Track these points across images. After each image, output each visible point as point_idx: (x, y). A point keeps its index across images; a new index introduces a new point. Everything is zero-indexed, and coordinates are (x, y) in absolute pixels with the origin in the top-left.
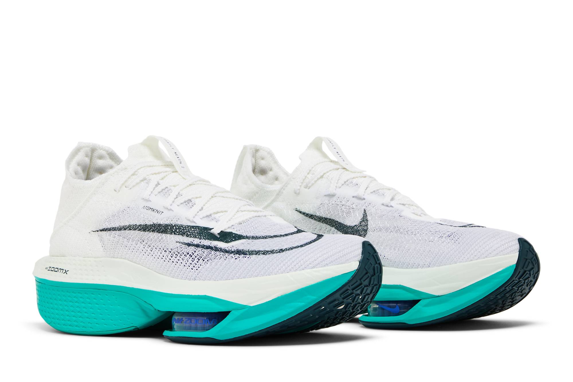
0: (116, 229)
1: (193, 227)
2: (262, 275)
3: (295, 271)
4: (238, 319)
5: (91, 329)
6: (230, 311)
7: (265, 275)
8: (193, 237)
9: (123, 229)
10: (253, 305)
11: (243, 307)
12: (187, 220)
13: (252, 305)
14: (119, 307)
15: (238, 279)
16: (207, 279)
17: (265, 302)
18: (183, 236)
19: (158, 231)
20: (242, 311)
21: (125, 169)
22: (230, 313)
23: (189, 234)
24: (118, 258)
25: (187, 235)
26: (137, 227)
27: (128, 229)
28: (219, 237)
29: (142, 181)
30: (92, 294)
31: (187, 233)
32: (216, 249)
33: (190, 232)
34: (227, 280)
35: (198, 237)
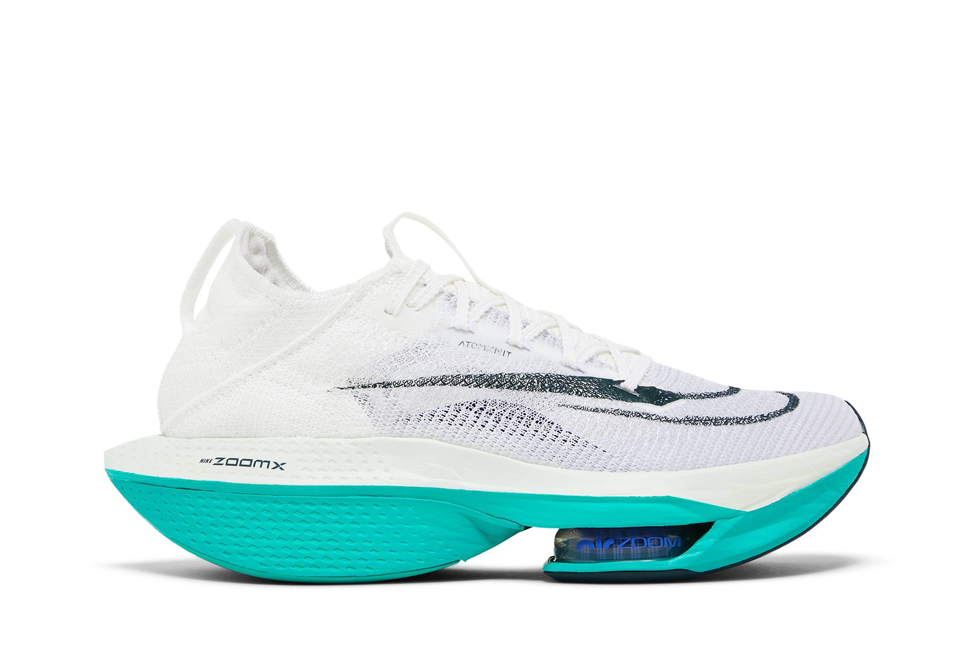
0: (414, 383)
1: (583, 378)
2: (756, 459)
3: (805, 450)
4: (732, 533)
5: (367, 570)
6: (714, 522)
7: (761, 458)
8: (591, 396)
9: (430, 383)
10: (751, 510)
11: (734, 514)
12: (564, 366)
13: (748, 510)
14: (425, 527)
15: (715, 467)
16: (653, 468)
17: (770, 504)
18: (570, 394)
19: (510, 387)
20: (733, 521)
21: (399, 273)
22: (713, 525)
23: (581, 391)
24: (411, 436)
25: (577, 393)
26: (460, 379)
27: (440, 382)
28: (638, 396)
29: (437, 296)
30: (358, 505)
31: (577, 389)
32: (649, 417)
33: (581, 388)
34: (695, 468)
35: (600, 396)
